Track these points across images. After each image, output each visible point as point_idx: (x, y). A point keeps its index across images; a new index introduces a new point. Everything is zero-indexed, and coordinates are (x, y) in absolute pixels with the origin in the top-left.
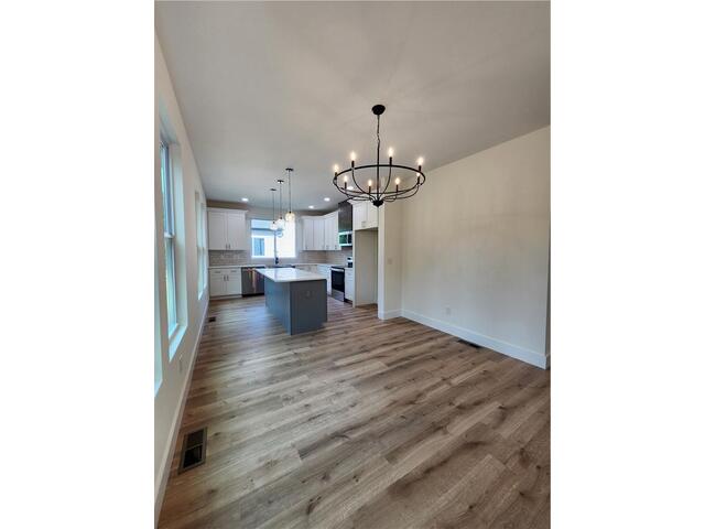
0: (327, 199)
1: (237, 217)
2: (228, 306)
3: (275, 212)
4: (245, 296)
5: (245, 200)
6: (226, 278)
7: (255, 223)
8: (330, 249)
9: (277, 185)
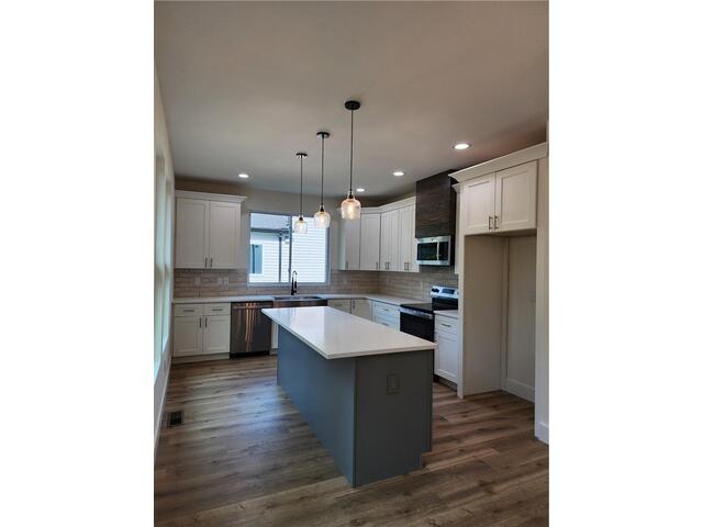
0: (399, 174)
1: (226, 209)
2: (207, 380)
3: (296, 199)
4: (237, 355)
5: (243, 176)
6: (203, 323)
7: (258, 220)
8: (393, 268)
9: (313, 144)
